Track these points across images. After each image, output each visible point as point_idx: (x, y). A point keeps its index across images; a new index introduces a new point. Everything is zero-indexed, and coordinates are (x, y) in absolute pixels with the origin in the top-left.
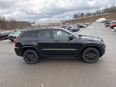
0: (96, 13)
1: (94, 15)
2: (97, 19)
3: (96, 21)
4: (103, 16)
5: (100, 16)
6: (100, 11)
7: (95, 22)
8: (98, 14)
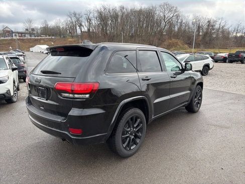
0: (25, 33)
1: (22, 36)
2: (32, 46)
3: (31, 49)
4: (42, 41)
5: (36, 40)
6: (33, 30)
7: (29, 51)
8: (31, 34)
